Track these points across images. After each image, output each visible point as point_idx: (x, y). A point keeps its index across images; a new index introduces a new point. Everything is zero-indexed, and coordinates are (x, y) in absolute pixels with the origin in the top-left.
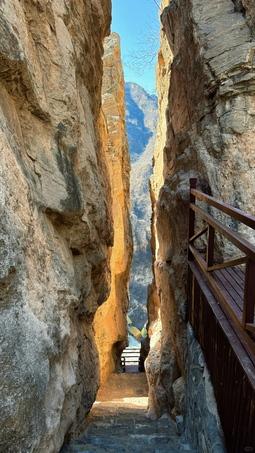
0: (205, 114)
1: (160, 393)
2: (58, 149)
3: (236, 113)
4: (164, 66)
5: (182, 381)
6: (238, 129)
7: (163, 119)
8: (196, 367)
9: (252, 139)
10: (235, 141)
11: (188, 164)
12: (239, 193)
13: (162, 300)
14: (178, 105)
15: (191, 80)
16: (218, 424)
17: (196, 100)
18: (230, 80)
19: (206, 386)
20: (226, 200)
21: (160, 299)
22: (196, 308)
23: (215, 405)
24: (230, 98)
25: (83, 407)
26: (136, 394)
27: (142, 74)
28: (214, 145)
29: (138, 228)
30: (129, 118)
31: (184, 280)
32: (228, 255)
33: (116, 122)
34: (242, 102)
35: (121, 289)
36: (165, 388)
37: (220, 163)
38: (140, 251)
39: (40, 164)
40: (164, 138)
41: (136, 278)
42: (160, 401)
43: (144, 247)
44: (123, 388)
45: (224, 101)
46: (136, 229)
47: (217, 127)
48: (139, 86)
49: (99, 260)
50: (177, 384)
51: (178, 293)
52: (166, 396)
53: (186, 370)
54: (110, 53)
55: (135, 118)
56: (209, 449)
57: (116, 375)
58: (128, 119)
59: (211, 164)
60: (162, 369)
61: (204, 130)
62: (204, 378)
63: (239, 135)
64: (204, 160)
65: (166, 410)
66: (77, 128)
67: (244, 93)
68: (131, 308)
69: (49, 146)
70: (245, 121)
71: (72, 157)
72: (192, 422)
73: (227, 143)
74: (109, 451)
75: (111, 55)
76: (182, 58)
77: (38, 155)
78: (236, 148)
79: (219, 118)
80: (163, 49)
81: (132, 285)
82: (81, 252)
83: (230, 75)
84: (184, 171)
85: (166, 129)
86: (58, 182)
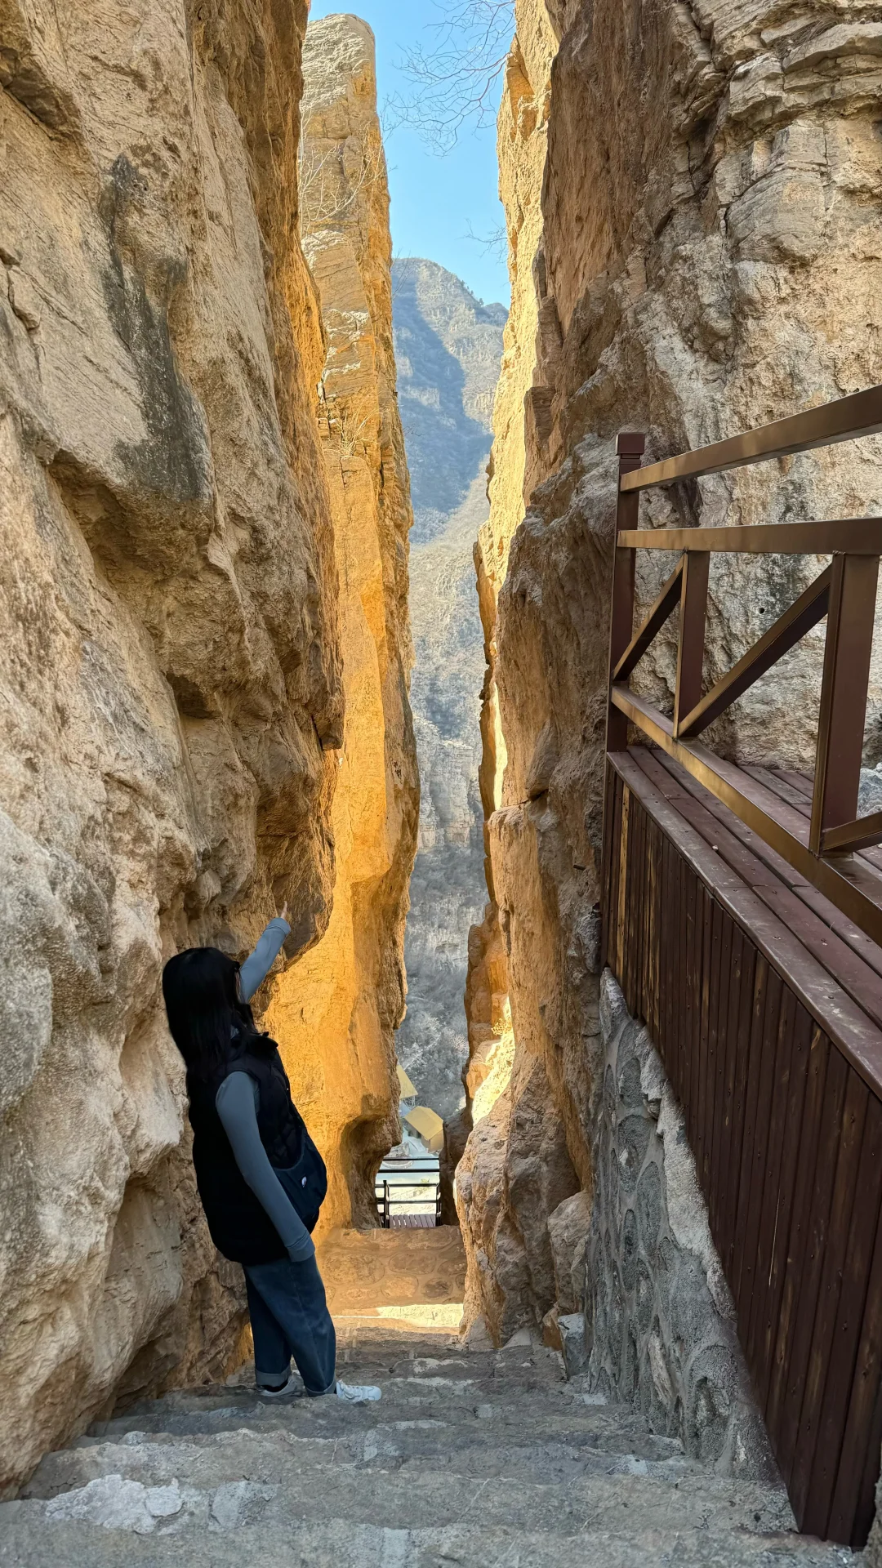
0: (675, 202)
1: (503, 1260)
2: (112, 253)
3: (789, 179)
4: (529, 100)
5: (583, 1205)
6: (796, 242)
7: (525, 296)
8: (632, 1111)
9: (849, 282)
10: (785, 291)
11: (612, 406)
12: (799, 488)
13: (513, 945)
14: (579, 219)
15: (624, 94)
16: (712, 1278)
17: (643, 161)
18: (768, 55)
19: (666, 1163)
20: (749, 514)
21: (509, 943)
22: (633, 903)
23: (703, 1216)
24: (768, 126)
25: (222, 1289)
26: (425, 1294)
27: (448, 146)
28: (707, 310)
29: (439, 769)
30: (413, 385)
31: (590, 832)
32: (754, 719)
33: (358, 333)
34: (813, 141)
35: (376, 942)
36: (521, 1241)
37: (730, 377)
38: (448, 848)
39: (33, 279)
40: (529, 360)
41: (433, 941)
42: (504, 1288)
43: (460, 834)
44: (377, 1278)
45: (745, 141)
46: (433, 773)
47: (721, 242)
48: (446, 271)
49: (286, 770)
50: (563, 1216)
51: (568, 889)
52: (527, 1267)
53: (597, 1146)
54: (338, 90)
55: (432, 387)
56: (678, 1374)
57: (354, 1232)
58: (409, 388)
59: (698, 385)
60: (510, 1175)
61: (671, 264)
62: (660, 1137)
63: (799, 264)
64: (670, 372)
65: (525, 1317)
66: (190, 197)
67: (821, 108)
68: (415, 1045)
69: (75, 230)
70: (822, 211)
71: (167, 298)
72: (617, 1315)
73: (756, 296)
74: (305, 1407)
75: (342, 95)
76: (591, 26)
77: (26, 244)
78: (787, 316)
79: (728, 206)
80: (525, 33)
81: (420, 965)
82: (210, 707)
83: (769, 35)
84: (599, 435)
85: (534, 327)
86: (106, 371)
